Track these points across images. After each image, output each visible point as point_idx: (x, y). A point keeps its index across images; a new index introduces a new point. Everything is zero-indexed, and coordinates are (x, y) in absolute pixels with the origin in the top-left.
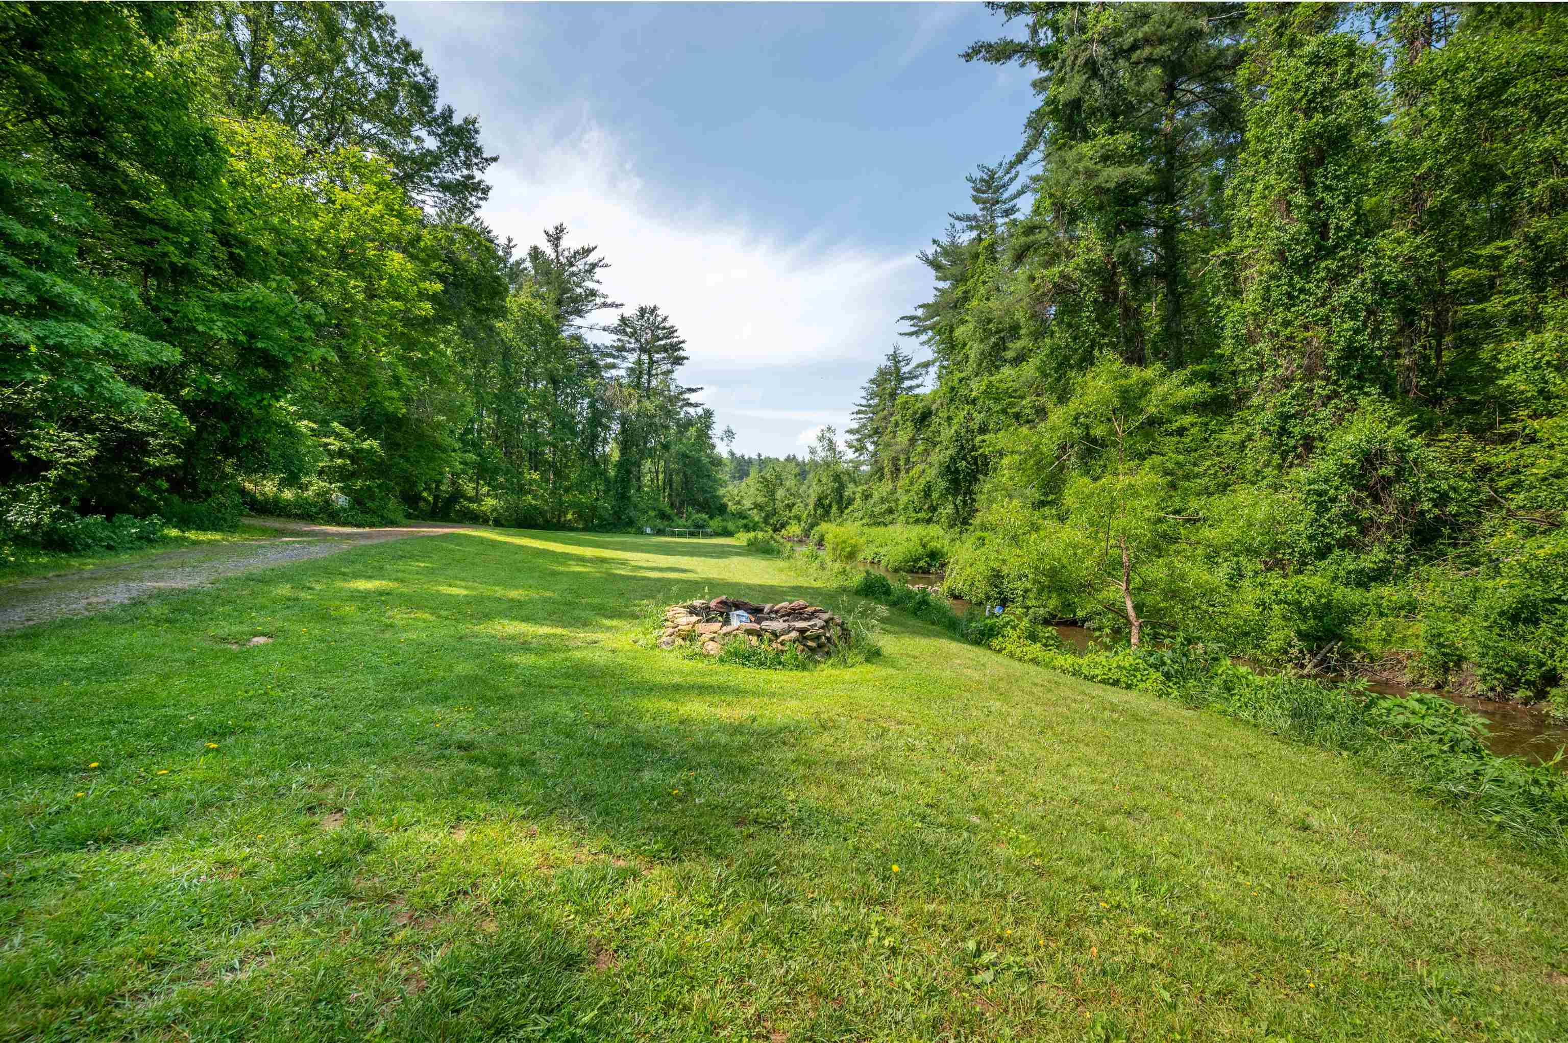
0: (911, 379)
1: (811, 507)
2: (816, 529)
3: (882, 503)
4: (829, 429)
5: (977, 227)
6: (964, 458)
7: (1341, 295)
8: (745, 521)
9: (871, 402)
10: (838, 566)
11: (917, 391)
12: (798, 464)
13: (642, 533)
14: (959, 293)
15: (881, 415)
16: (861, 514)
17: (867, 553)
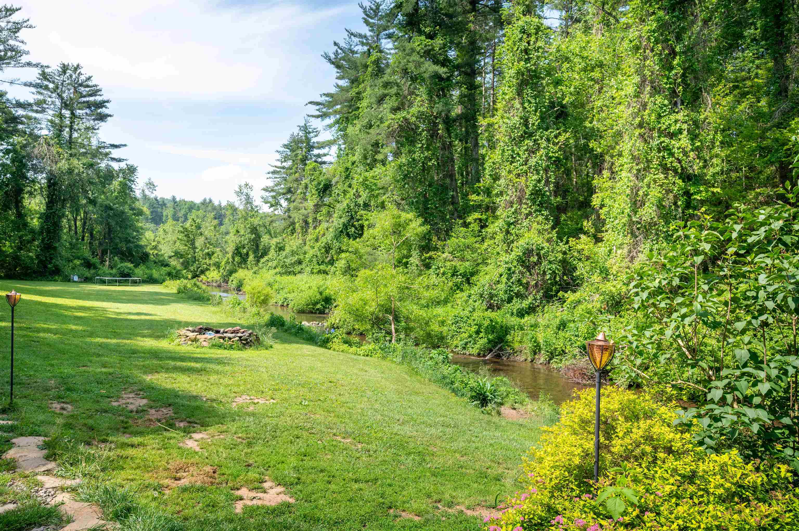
0: (319, 148)
1: (230, 255)
2: (234, 275)
3: (292, 255)
4: (246, 185)
5: (367, 44)
6: (353, 226)
7: (533, 161)
8: (167, 269)
9: (285, 164)
10: (254, 310)
11: (324, 159)
12: (214, 208)
13: (69, 281)
14: (352, 93)
15: (294, 177)
16: (275, 263)
17: (278, 298)
